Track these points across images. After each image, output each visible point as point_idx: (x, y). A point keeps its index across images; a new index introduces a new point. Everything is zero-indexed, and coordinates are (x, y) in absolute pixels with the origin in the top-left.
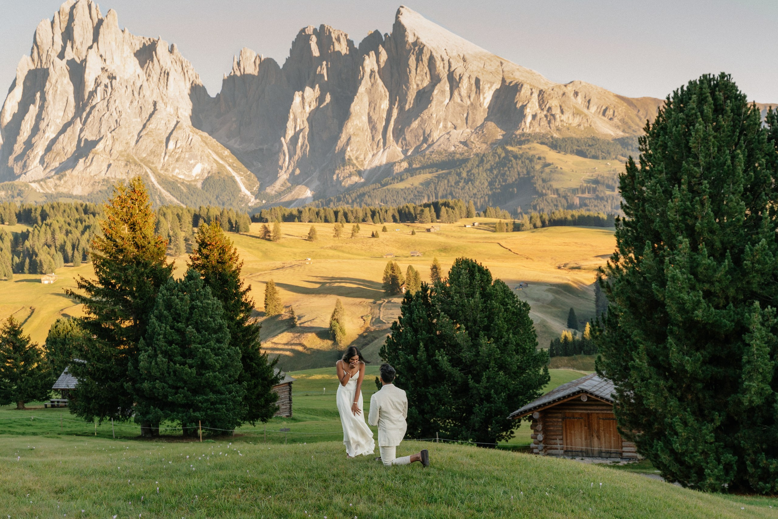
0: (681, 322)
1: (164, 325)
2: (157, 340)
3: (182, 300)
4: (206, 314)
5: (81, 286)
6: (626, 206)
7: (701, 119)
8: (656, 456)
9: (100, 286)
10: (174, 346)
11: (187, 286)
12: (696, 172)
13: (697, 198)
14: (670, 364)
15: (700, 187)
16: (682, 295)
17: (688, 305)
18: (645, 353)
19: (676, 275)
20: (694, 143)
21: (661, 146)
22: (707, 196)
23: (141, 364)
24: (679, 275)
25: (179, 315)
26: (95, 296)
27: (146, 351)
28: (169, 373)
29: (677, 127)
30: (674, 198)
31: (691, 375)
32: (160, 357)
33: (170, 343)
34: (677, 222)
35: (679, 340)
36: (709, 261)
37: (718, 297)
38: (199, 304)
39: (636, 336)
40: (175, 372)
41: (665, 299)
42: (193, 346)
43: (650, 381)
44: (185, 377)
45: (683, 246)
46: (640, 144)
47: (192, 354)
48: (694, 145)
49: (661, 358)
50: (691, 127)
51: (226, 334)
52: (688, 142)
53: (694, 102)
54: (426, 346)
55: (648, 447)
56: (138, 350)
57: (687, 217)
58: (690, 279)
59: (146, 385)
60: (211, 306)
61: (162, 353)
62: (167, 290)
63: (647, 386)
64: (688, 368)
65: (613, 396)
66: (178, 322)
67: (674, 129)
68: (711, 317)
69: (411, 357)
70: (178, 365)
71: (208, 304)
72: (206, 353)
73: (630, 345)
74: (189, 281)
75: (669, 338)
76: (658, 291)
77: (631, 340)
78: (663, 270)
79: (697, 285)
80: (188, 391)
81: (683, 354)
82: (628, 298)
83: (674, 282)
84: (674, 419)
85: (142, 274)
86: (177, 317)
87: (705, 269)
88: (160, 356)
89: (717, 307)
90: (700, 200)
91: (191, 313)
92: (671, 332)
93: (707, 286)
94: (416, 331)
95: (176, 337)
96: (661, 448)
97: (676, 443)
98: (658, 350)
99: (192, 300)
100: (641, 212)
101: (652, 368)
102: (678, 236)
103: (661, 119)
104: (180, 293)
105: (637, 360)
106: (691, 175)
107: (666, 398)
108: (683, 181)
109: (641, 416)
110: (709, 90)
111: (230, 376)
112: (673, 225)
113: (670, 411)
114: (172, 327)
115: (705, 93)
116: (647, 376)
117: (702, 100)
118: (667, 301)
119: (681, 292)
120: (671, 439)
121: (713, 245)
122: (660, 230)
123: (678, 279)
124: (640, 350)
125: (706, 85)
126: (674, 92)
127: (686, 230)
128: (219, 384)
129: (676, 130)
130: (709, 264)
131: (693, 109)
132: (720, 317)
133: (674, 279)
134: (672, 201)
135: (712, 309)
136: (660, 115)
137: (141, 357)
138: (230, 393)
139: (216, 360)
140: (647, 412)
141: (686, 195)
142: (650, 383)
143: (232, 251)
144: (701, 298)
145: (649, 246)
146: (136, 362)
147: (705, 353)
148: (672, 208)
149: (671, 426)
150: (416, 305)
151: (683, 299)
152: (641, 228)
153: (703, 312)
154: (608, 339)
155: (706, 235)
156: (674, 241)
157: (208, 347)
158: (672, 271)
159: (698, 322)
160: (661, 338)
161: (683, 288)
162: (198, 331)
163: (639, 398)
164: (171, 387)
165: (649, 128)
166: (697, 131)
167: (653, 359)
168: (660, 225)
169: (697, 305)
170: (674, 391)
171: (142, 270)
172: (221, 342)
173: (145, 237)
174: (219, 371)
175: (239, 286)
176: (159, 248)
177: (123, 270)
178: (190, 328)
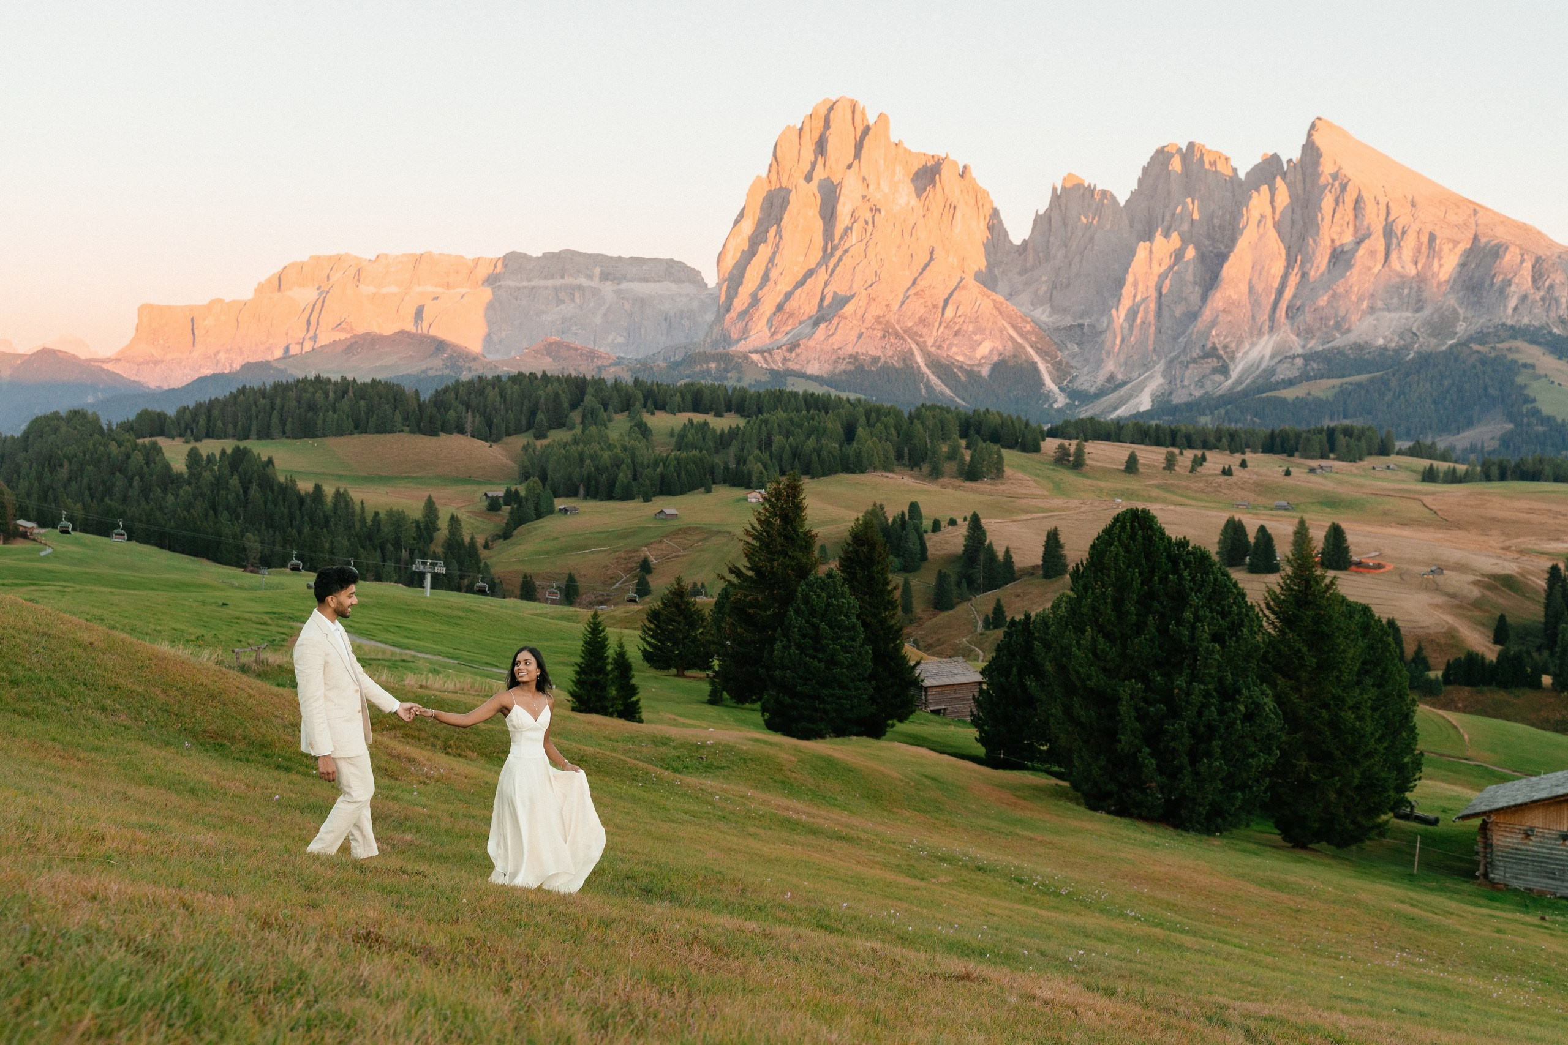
1: (800, 619)
2: (793, 632)
3: (819, 596)
4: (841, 613)
5: (731, 571)
9: (750, 573)
10: (807, 640)
11: (826, 584)
23: (776, 653)
25: (815, 611)
27: (781, 641)
28: (800, 665)
32: (793, 650)
33: (804, 636)
38: (835, 602)
40: (805, 664)
42: (824, 642)
44: (814, 670)
47: (822, 650)
51: (859, 634)
54: (1018, 670)
56: (772, 641)
59: (777, 673)
60: (846, 606)
61: (795, 644)
62: (807, 585)
66: (813, 617)
69: (1003, 679)
70: (808, 658)
71: (843, 603)
72: (835, 650)
74: (830, 580)
85: (788, 566)
86: (813, 613)
88: (793, 647)
91: (826, 610)
95: (810, 631)
99: (829, 597)
104: (819, 591)
114: (807, 622)
128: (846, 680)
137: (775, 647)
138: (857, 690)
139: (846, 658)
146: (772, 650)
157: (838, 644)
162: (831, 627)
164: (800, 678)
171: (787, 561)
172: (854, 640)
173: (795, 530)
174: (847, 668)
175: (888, 584)
176: (807, 542)
177: (771, 561)
178: (823, 625)
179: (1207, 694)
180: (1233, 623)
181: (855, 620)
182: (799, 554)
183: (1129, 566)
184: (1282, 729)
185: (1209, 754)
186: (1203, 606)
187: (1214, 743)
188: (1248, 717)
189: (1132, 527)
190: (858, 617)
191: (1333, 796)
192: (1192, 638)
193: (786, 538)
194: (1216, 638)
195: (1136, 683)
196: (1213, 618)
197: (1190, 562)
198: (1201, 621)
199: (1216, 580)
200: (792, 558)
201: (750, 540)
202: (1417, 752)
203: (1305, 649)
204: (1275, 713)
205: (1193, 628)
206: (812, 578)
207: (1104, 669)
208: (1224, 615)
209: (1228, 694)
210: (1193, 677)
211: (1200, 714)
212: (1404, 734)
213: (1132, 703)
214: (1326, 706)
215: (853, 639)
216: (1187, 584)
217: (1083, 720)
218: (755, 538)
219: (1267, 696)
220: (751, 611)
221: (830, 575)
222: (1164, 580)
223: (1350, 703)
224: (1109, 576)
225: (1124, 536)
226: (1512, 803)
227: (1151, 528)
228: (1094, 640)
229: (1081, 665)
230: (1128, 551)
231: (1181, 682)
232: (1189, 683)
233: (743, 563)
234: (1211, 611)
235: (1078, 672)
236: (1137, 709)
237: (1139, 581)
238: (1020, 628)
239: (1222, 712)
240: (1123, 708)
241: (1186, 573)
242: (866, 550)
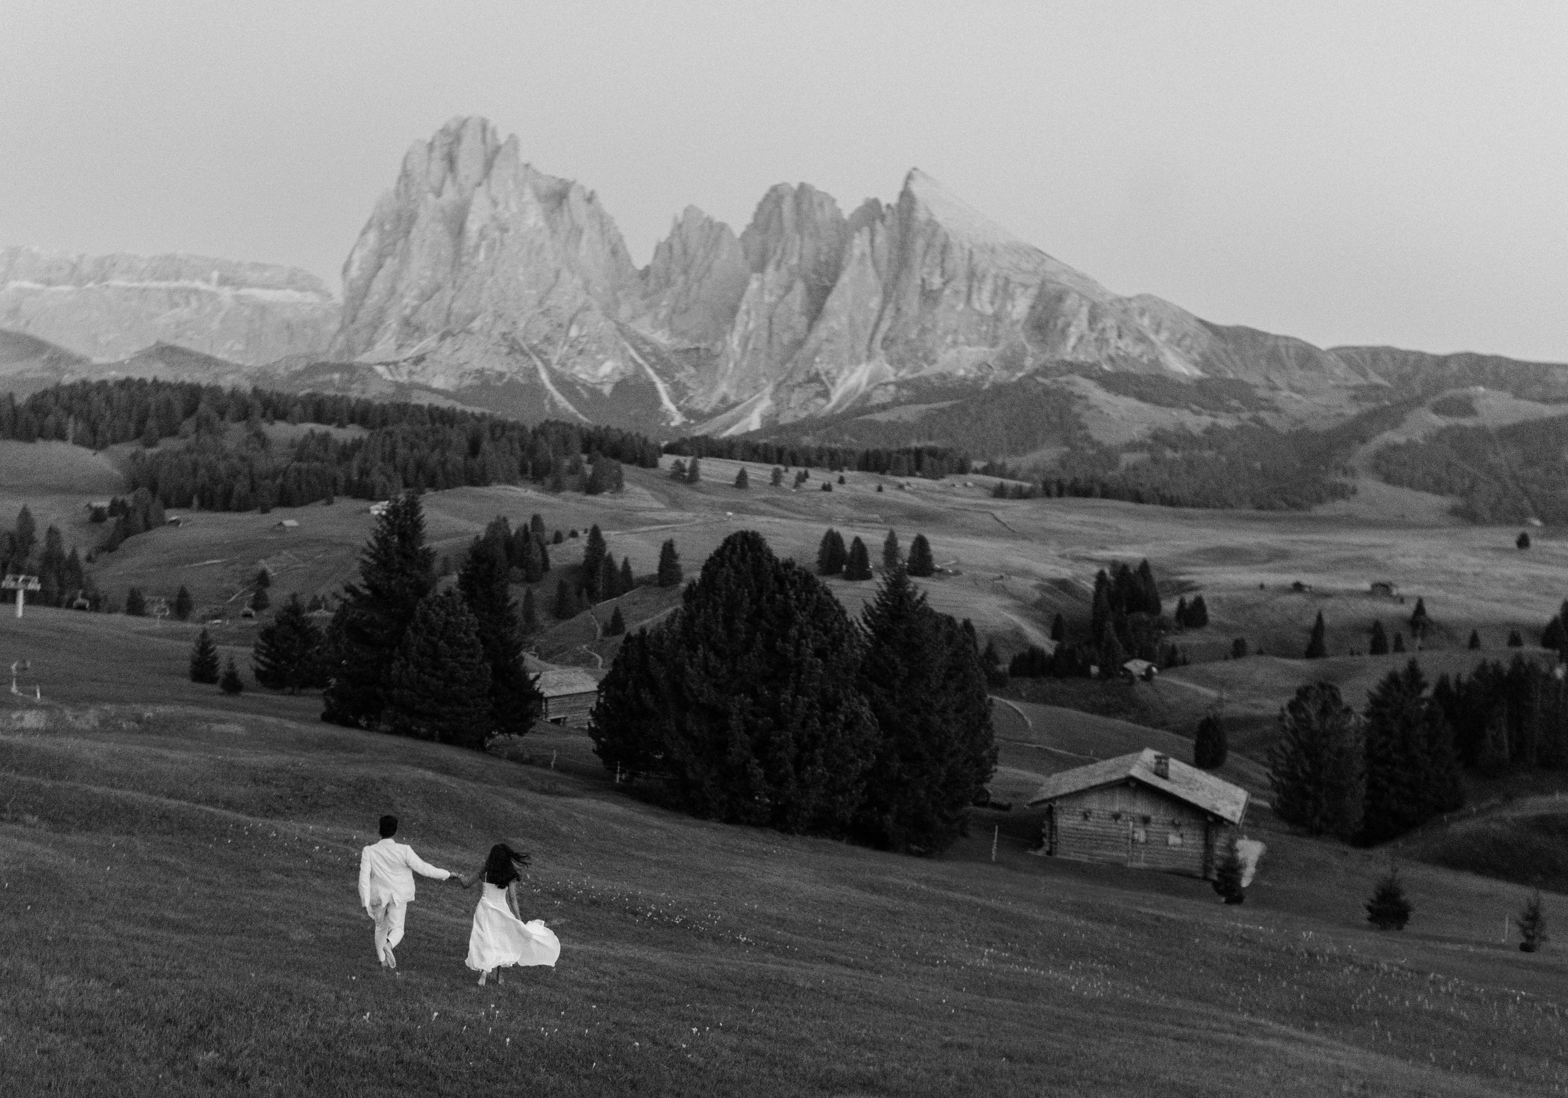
1: (418, 637)
2: (411, 650)
3: (438, 615)
4: (460, 630)
5: (347, 590)
9: (367, 592)
10: (425, 657)
11: (445, 601)
23: (393, 671)
25: (433, 629)
27: (399, 660)
28: (418, 683)
32: (411, 668)
33: (423, 654)
38: (454, 619)
40: (424, 681)
47: (441, 667)
54: (634, 683)
56: (393, 658)
59: (395, 692)
61: (414, 663)
62: (426, 603)
66: (432, 635)
69: (619, 693)
70: (427, 676)
72: (454, 667)
74: (448, 597)
85: (406, 584)
86: (431, 631)
88: (411, 666)
91: (445, 628)
94: (629, 669)
95: (429, 649)
99: (448, 615)
104: (437, 609)
114: (426, 640)
128: (465, 696)
137: (393, 665)
139: (465, 674)
146: (389, 669)
157: (457, 661)
162: (450, 645)
164: (419, 696)
171: (406, 580)
172: (474, 657)
173: (413, 548)
174: (466, 684)
176: (426, 559)
177: (388, 578)
178: (441, 643)
179: (811, 706)
180: (834, 638)
181: (474, 637)
182: (416, 572)
183: (739, 586)
184: (878, 735)
185: (812, 762)
186: (807, 623)
187: (817, 751)
188: (849, 726)
189: (743, 549)
190: (477, 634)
191: (922, 793)
192: (797, 654)
193: (406, 556)
194: (819, 653)
195: (746, 698)
196: (816, 634)
197: (795, 582)
198: (805, 638)
199: (819, 598)
200: (411, 576)
201: (366, 558)
202: (993, 747)
203: (898, 660)
204: (874, 724)
205: (798, 645)
206: (430, 596)
207: (715, 685)
208: (827, 632)
209: (830, 705)
210: (799, 690)
211: (804, 725)
212: (983, 731)
213: (741, 717)
214: (916, 712)
215: (472, 656)
216: (793, 603)
217: (696, 734)
218: (373, 556)
219: (865, 705)
220: (368, 630)
221: (448, 593)
222: (771, 599)
223: (937, 706)
224: (720, 597)
225: (735, 558)
226: (1073, 789)
227: (760, 549)
228: (706, 658)
229: (693, 681)
230: (738, 571)
231: (787, 695)
232: (794, 697)
233: (358, 581)
234: (815, 627)
235: (690, 690)
236: (746, 722)
237: (748, 600)
238: (636, 643)
239: (824, 722)
240: (734, 722)
241: (791, 593)
242: (485, 566)
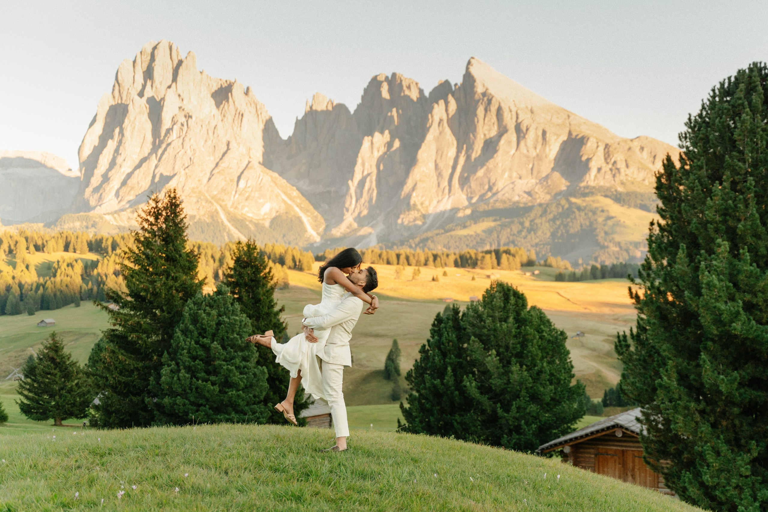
0: (716, 335)
1: (189, 340)
2: (181, 355)
3: (209, 314)
4: (233, 331)
6: (662, 209)
7: (748, 109)
8: (685, 489)
9: (129, 299)
10: (197, 362)
11: (215, 301)
12: (740, 167)
13: (741, 197)
14: (702, 384)
15: (745, 184)
16: (718, 304)
17: (724, 316)
18: (674, 370)
19: (712, 281)
20: (740, 135)
21: (701, 139)
22: (752, 195)
23: (163, 378)
24: (716, 282)
25: (205, 330)
26: (123, 307)
27: (169, 365)
28: (191, 390)
29: (721, 118)
30: (714, 196)
31: (726, 398)
32: (183, 373)
33: (194, 358)
34: (716, 223)
35: (714, 357)
36: (752, 268)
37: (761, 310)
38: (226, 320)
39: (664, 351)
40: (197, 388)
41: (698, 309)
42: (217, 363)
43: (678, 402)
44: (207, 394)
45: (722, 249)
46: (680, 140)
47: (215, 372)
48: (739, 138)
49: (692, 377)
50: (737, 118)
51: (253, 353)
52: (733, 135)
53: (741, 91)
54: (454, 370)
55: (676, 480)
56: (162, 365)
57: (728, 218)
58: (728, 288)
59: (167, 400)
60: (238, 323)
61: (185, 368)
62: (195, 303)
63: (675, 408)
64: (723, 388)
65: (638, 420)
66: (203, 337)
67: (717, 120)
68: (752, 331)
69: (437, 382)
70: (200, 381)
71: (235, 320)
72: (230, 371)
73: (658, 361)
74: (217, 295)
75: (702, 353)
76: (691, 299)
77: (659, 355)
78: (698, 276)
79: (737, 295)
80: (210, 409)
81: (719, 373)
82: (658, 308)
83: (710, 290)
84: (705, 448)
85: (171, 287)
86: (203, 333)
87: (746, 277)
88: (183, 371)
89: (759, 322)
90: (744, 198)
91: (217, 330)
92: (705, 348)
93: (748, 297)
94: (444, 355)
95: (201, 352)
96: (689, 479)
97: (706, 474)
98: (690, 367)
99: (219, 315)
100: (676, 213)
101: (682, 388)
102: (717, 239)
103: (704, 113)
104: (207, 308)
105: (665, 378)
106: (735, 172)
107: (697, 423)
108: (724, 177)
109: (670, 444)
110: (759, 79)
111: (255, 396)
112: (712, 227)
113: (701, 437)
114: (197, 343)
115: (754, 82)
116: (676, 396)
117: (751, 90)
118: (701, 311)
119: (717, 300)
120: (701, 470)
121: (757, 252)
122: (696, 232)
123: (715, 286)
124: (669, 367)
125: (755, 73)
126: (720, 83)
127: (727, 232)
128: (242, 403)
129: (720, 122)
130: (752, 272)
131: (740, 99)
132: (762, 331)
133: (710, 285)
134: (712, 199)
135: (754, 322)
136: (703, 108)
137: (163, 371)
138: (254, 413)
139: (241, 379)
140: (676, 439)
141: (728, 193)
142: (679, 404)
143: (267, 270)
144: (741, 309)
145: (683, 249)
146: (159, 376)
147: (744, 373)
148: (711, 207)
149: (701, 455)
150: (446, 328)
151: (719, 309)
152: (676, 231)
153: (742, 325)
154: (635, 357)
155: (750, 239)
156: (712, 245)
157: (233, 364)
158: (708, 277)
159: (736, 336)
160: (694, 355)
161: (720, 296)
162: (224, 348)
163: (667, 422)
164: (192, 403)
165: (691, 123)
166: (743, 122)
167: (683, 378)
168: (696, 227)
169: (736, 317)
170: (706, 416)
171: (171, 283)
172: (248, 361)
173: (177, 250)
174: (243, 390)
175: (272, 306)
176: (190, 262)
177: (153, 282)
178: (215, 344)
182: (183, 275)
200: (175, 279)
206: (198, 296)
215: (245, 359)
221: (219, 292)
242: (249, 270)
